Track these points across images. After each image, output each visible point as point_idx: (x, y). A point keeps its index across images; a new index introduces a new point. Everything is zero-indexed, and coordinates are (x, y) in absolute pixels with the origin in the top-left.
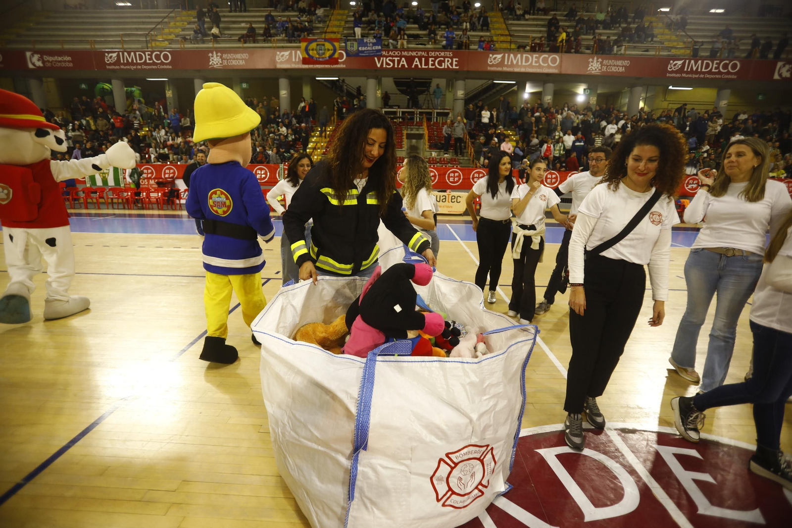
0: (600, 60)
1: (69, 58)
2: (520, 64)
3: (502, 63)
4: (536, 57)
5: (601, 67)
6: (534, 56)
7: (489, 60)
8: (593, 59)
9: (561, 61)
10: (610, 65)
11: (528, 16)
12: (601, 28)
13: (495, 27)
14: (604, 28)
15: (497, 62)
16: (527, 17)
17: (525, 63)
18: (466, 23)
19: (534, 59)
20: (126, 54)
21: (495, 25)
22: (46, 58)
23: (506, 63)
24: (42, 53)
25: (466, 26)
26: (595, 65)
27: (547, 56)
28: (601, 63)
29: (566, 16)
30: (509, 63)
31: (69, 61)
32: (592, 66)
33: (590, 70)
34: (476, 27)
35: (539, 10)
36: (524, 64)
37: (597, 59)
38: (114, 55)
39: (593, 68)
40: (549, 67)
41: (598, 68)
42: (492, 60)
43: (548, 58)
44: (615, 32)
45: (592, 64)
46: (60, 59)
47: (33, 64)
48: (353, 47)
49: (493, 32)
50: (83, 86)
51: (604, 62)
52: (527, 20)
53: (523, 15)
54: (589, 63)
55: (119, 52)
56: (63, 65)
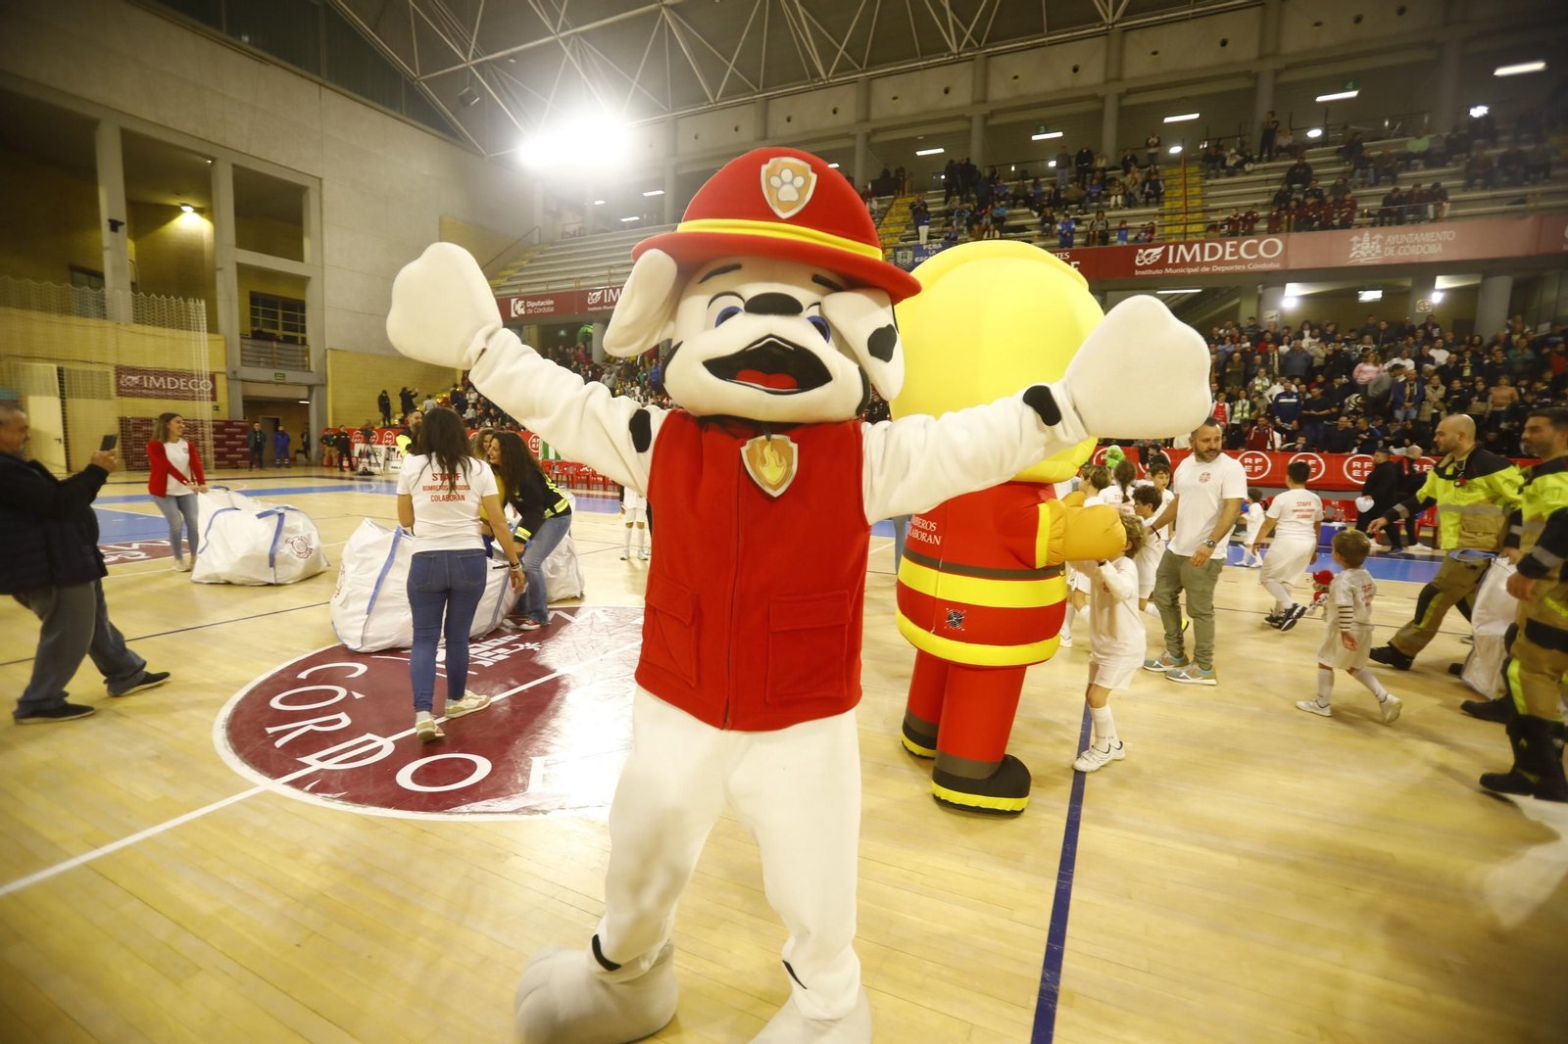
0: (1378, 236)
1: (551, 302)
2: (1198, 259)
3: (1162, 262)
4: (1232, 246)
5: (1382, 249)
6: (1228, 244)
7: (1137, 259)
8: (1361, 236)
9: (1286, 248)
10: (1405, 244)
11: (1252, 165)
12: (1421, 166)
13: (1176, 195)
14: (1428, 166)
15: (1152, 262)
16: (1248, 167)
17: (1210, 257)
18: (1116, 196)
19: (1228, 250)
20: (611, 291)
21: (1176, 191)
22: (530, 304)
23: (1170, 261)
24: (525, 298)
25: (1116, 201)
26: (1367, 247)
27: (1255, 241)
28: (1382, 242)
29: (1338, 152)
30: (1178, 261)
31: (551, 306)
32: (1359, 249)
33: (1354, 258)
34: (1136, 200)
35: (1281, 149)
36: (1206, 259)
37: (1371, 236)
38: (598, 294)
39: (1361, 252)
40: (1260, 260)
41: (1373, 252)
42: (1143, 257)
43: (1257, 245)
44: (1453, 169)
45: (1358, 245)
46: (542, 304)
47: (516, 313)
48: (906, 258)
49: (1167, 205)
50: (562, 333)
51: (1389, 240)
52: (1248, 173)
53: (1240, 165)
54: (1352, 244)
55: (603, 289)
56: (545, 310)
